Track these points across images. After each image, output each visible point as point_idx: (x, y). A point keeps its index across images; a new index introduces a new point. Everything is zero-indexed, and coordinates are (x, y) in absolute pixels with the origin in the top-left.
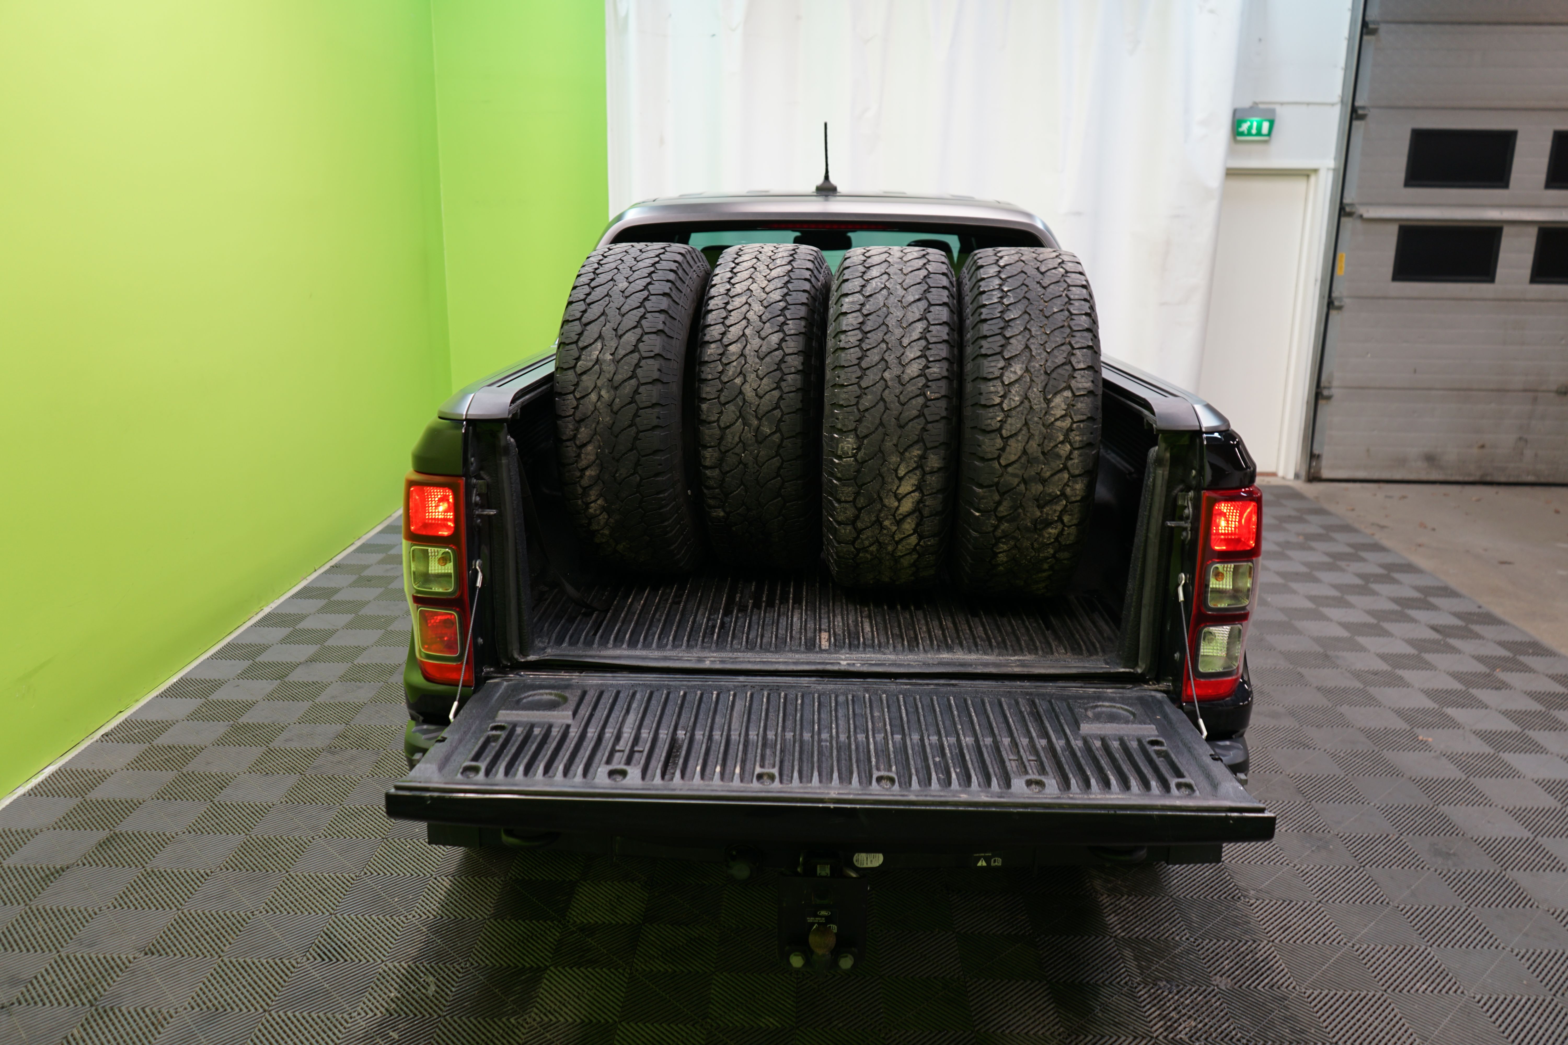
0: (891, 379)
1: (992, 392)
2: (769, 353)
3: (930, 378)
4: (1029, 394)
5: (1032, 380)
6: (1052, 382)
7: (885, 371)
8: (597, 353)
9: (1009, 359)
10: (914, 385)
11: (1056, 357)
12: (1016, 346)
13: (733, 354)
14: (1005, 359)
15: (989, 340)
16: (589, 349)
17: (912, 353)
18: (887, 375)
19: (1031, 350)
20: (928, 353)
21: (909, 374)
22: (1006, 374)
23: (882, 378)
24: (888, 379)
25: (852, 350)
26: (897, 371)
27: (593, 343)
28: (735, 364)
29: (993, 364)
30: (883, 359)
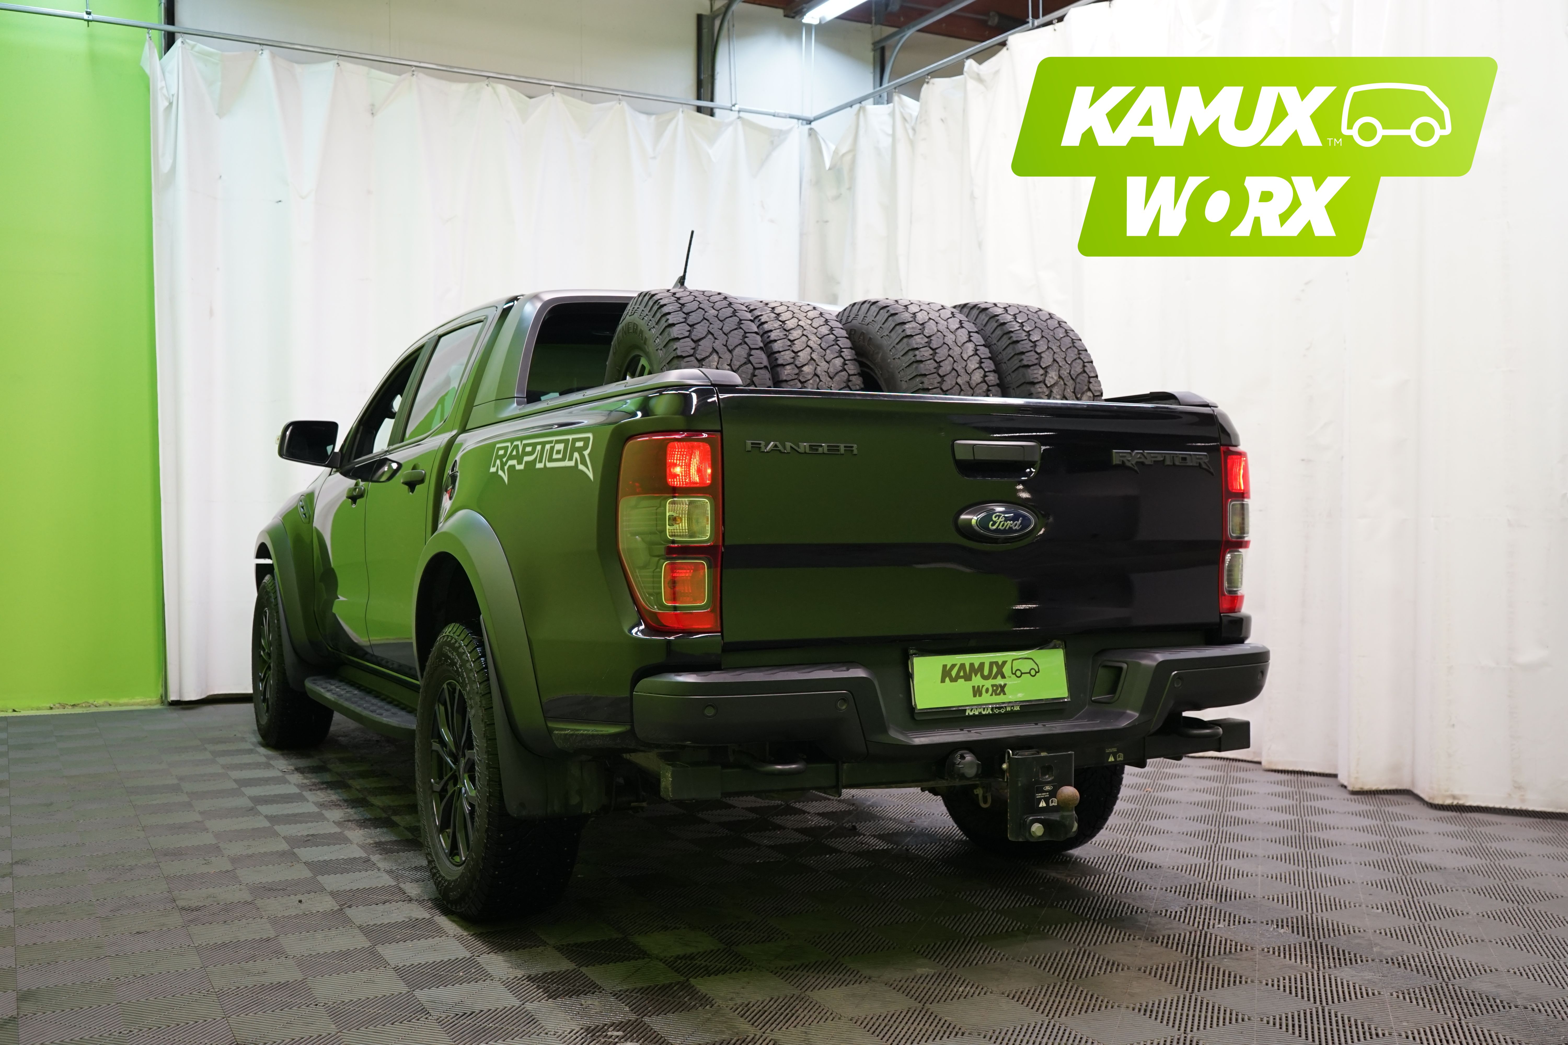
0: (964, 384)
1: (1040, 393)
2: (837, 373)
3: (990, 384)
4: (1066, 393)
5: (1065, 384)
6: (1078, 385)
7: (957, 378)
8: (716, 364)
9: (1046, 368)
10: (981, 389)
11: (1076, 367)
12: (1047, 360)
13: (808, 373)
14: (1043, 368)
15: (1027, 354)
16: (707, 360)
17: (973, 364)
18: (959, 381)
19: (1057, 362)
20: (983, 365)
21: (975, 380)
22: (1047, 379)
23: (957, 383)
24: (961, 384)
25: (929, 362)
26: (967, 378)
27: (709, 356)
28: (811, 381)
29: (1035, 372)
30: (953, 369)
